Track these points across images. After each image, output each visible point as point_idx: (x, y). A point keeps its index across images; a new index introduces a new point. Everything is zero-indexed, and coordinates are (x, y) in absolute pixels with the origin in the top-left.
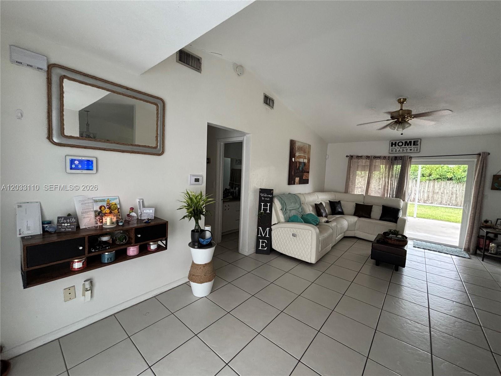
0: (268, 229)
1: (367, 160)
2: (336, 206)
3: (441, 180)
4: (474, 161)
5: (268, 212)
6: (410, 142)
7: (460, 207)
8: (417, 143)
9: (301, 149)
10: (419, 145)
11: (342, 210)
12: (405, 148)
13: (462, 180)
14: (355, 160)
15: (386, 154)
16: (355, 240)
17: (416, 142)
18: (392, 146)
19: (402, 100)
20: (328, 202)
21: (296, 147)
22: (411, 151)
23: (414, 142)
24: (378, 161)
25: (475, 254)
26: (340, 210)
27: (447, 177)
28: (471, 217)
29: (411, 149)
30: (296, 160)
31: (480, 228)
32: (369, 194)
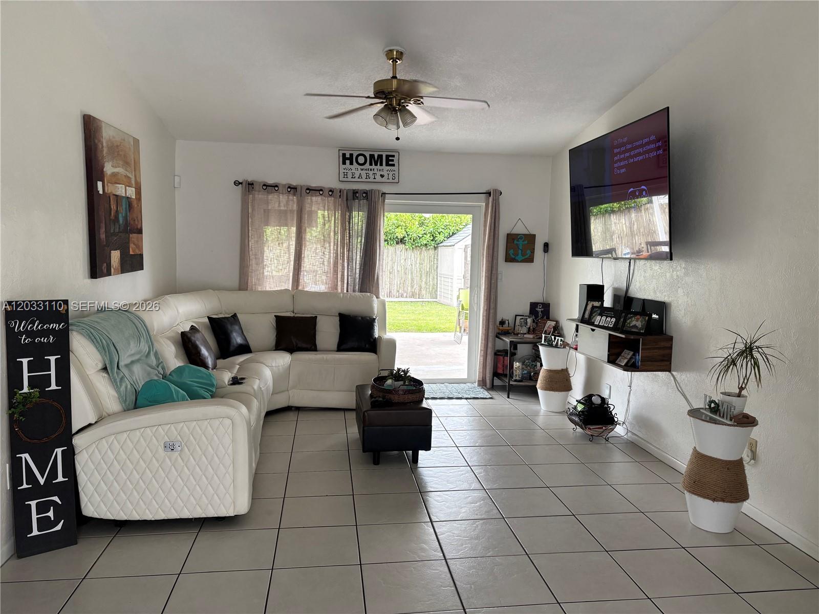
0: (59, 451)
1: (291, 197)
2: (231, 332)
3: (388, 244)
4: (480, 207)
5: (53, 387)
6: (380, 157)
7: (419, 298)
8: (393, 161)
9: (117, 151)
10: (396, 164)
11: (245, 339)
12: (371, 170)
13: (418, 243)
14: (260, 196)
15: (334, 184)
16: (292, 416)
17: (390, 158)
18: (344, 163)
19: (395, 53)
20: (207, 320)
21: (104, 144)
22: (384, 180)
23: (387, 156)
24: (316, 199)
25: (493, 388)
26: (239, 340)
27: (397, 237)
28: (485, 318)
29: (382, 173)
30: (106, 191)
31: (498, 335)
32: (300, 288)
